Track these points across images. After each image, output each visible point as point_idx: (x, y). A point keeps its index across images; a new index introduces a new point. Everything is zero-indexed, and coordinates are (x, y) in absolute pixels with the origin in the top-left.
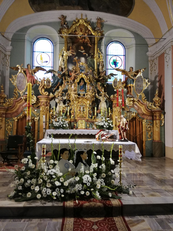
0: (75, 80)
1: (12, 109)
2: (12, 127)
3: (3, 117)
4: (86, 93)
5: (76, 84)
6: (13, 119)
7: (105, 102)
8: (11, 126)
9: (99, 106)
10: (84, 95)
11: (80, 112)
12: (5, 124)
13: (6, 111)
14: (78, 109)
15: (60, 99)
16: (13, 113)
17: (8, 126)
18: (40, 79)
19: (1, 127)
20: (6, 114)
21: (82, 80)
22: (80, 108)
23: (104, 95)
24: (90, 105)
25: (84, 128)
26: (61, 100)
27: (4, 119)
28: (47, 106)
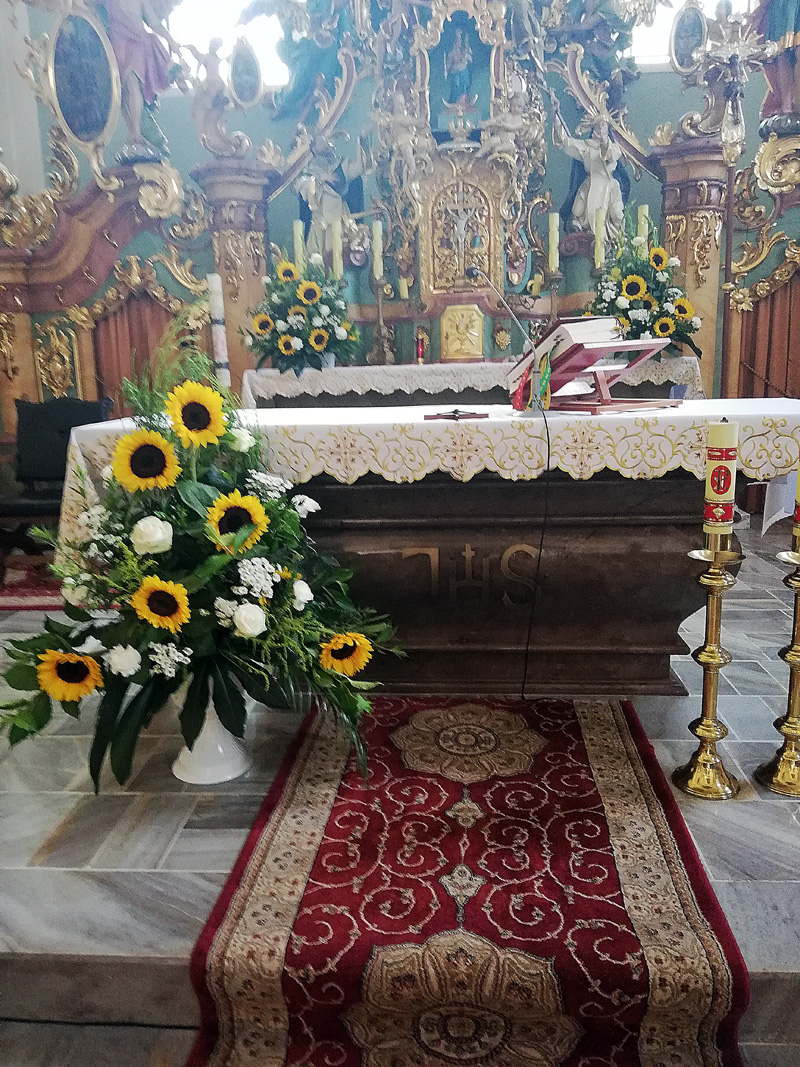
0: (410, 33)
1: (55, 261)
2: (72, 362)
3: (17, 310)
4: (486, 116)
5: (423, 64)
6: (67, 317)
7: (615, 174)
8: (63, 362)
9: (577, 208)
10: (475, 136)
11: (447, 252)
12: (35, 347)
13: (26, 272)
14: (440, 233)
15: (325, 177)
16: (67, 283)
17: (49, 360)
18: (192, 49)
19: (15, 364)
20: (29, 290)
21: (459, 33)
22: (450, 226)
23: (604, 129)
24: (516, 205)
25: (479, 353)
26: (327, 182)
27: (21, 321)
28: (249, 227)
